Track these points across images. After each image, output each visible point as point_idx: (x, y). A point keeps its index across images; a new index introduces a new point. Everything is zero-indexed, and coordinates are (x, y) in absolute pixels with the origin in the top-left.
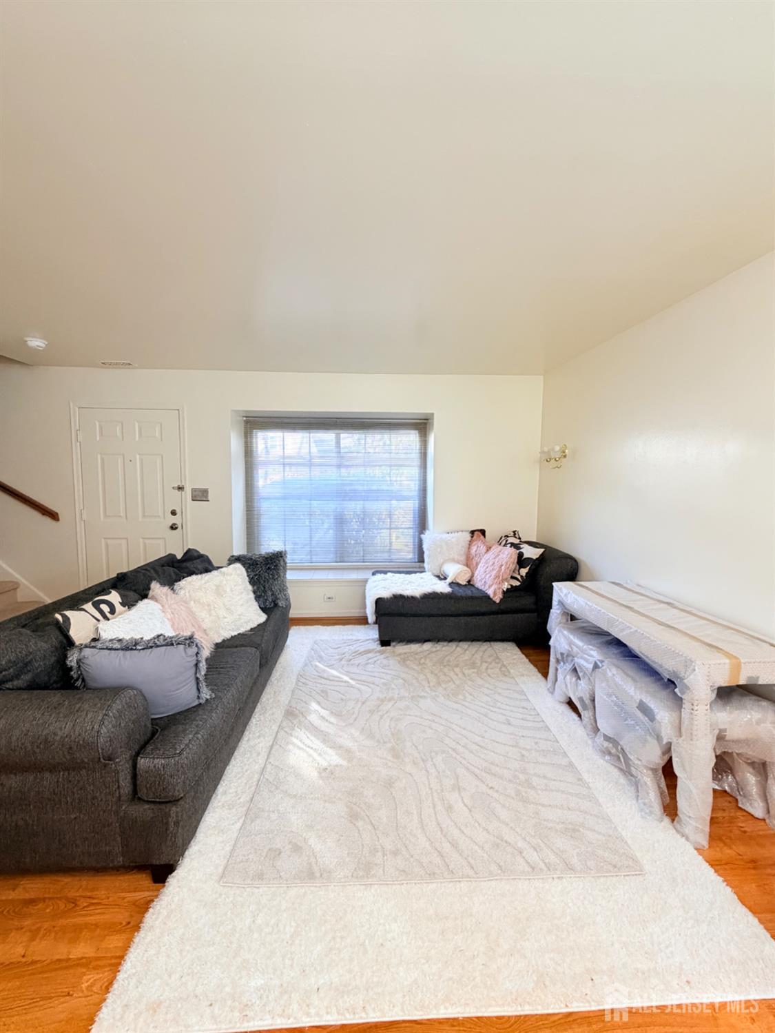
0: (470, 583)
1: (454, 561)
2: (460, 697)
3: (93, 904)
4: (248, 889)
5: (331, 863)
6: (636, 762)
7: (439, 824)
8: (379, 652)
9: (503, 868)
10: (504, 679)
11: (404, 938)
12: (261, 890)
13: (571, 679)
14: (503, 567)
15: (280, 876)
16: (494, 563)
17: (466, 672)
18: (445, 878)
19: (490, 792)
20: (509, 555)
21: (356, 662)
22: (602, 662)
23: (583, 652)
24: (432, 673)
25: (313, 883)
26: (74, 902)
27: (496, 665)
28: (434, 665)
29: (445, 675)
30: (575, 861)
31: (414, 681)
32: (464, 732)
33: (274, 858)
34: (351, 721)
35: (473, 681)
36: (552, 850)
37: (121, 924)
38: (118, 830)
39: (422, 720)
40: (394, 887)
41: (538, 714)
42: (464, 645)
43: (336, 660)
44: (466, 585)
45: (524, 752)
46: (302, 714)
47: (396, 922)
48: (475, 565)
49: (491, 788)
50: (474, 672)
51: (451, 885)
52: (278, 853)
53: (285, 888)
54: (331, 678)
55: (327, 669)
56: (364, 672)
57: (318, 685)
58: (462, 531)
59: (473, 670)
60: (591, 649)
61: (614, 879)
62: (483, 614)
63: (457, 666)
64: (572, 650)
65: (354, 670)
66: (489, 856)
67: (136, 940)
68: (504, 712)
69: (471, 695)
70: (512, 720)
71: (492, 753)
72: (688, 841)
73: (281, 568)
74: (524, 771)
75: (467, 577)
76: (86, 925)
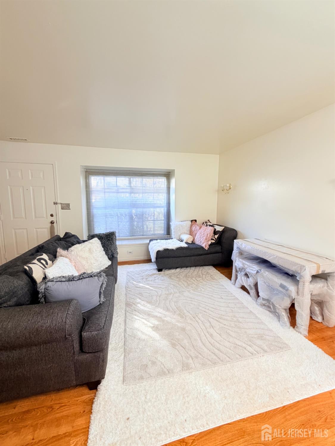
0: (193, 243)
1: (185, 233)
2: (199, 290)
3: (62, 406)
4: (138, 384)
5: (171, 366)
6: (279, 307)
7: (209, 342)
8: (158, 274)
9: (241, 356)
10: (213, 281)
11: (213, 391)
12: (144, 383)
13: (244, 278)
14: (208, 235)
15: (151, 376)
16: (204, 233)
17: (198, 279)
18: (220, 364)
19: (225, 326)
20: (210, 230)
21: (150, 279)
22: (260, 270)
23: (250, 267)
24: (184, 281)
25: (167, 376)
26: (51, 407)
27: (208, 276)
28: (183, 278)
29: (189, 281)
30: (266, 348)
31: (178, 285)
32: (206, 304)
33: (145, 369)
34: (157, 305)
35: (202, 283)
36: (256, 345)
37: (80, 412)
38: (73, 369)
39: (187, 301)
40: (201, 371)
41: (232, 294)
42: (193, 268)
43: (141, 279)
44: (191, 243)
45: (232, 309)
46: (134, 304)
47: (207, 385)
48: (194, 235)
49: (225, 325)
50: (201, 279)
51: (223, 366)
52: (146, 366)
53: (154, 381)
54: (141, 287)
55: (138, 284)
56: (155, 283)
57: (136, 291)
58: (188, 221)
59: (200, 278)
60: (254, 266)
61: (282, 353)
62: (201, 255)
63: (193, 277)
64: (244, 266)
65: (150, 282)
66: (234, 352)
67: (92, 418)
68: (219, 294)
69: (203, 288)
70: (223, 297)
71: (220, 311)
72: (301, 334)
73: (114, 239)
74: (235, 316)
75: (192, 239)
76: (62, 417)
